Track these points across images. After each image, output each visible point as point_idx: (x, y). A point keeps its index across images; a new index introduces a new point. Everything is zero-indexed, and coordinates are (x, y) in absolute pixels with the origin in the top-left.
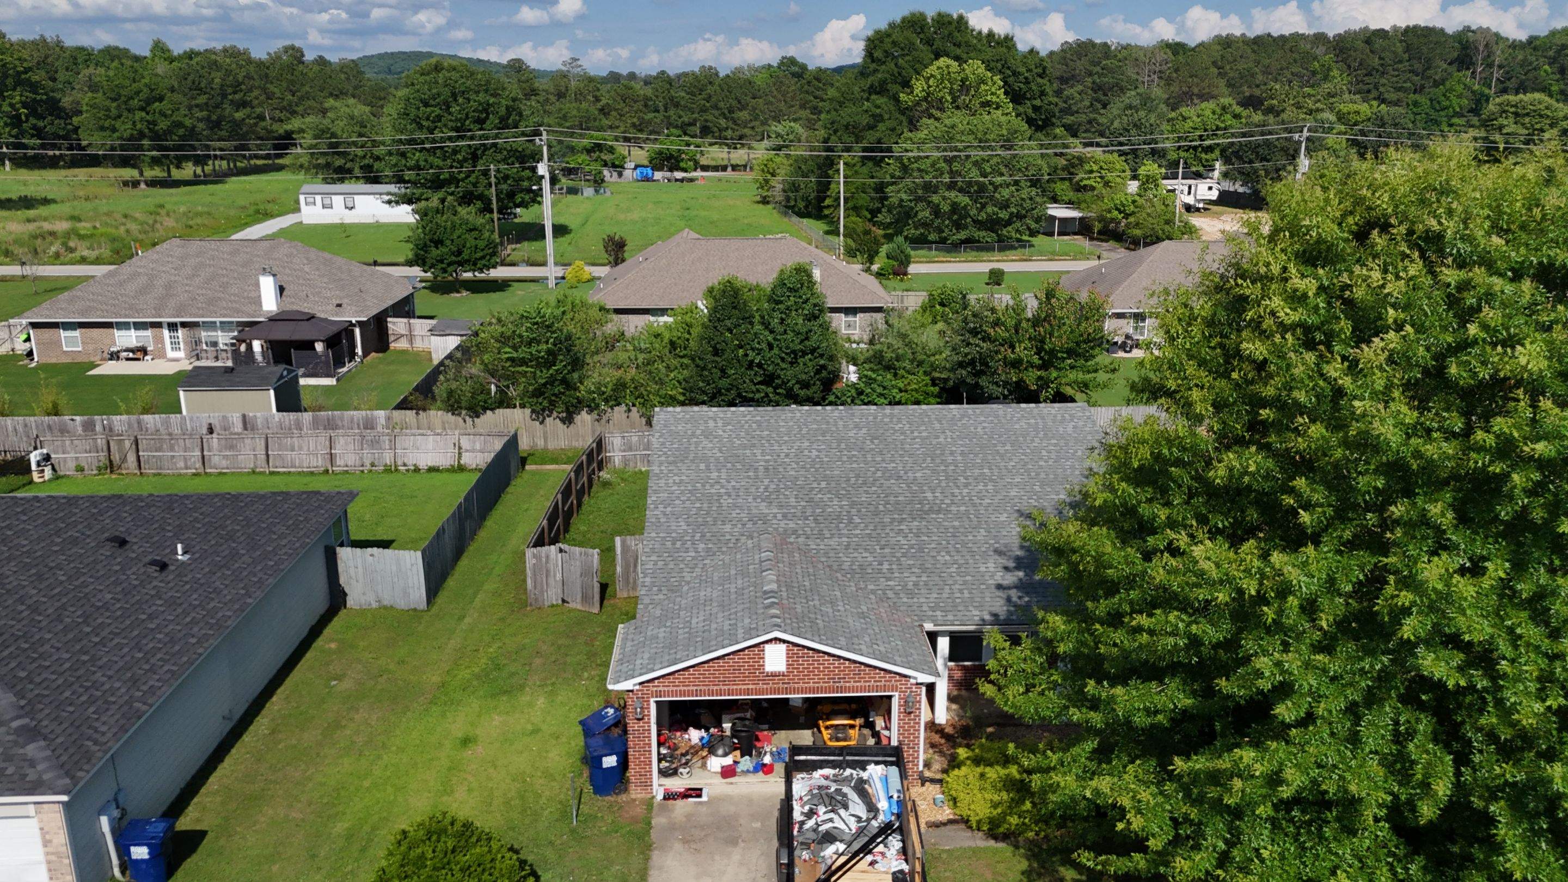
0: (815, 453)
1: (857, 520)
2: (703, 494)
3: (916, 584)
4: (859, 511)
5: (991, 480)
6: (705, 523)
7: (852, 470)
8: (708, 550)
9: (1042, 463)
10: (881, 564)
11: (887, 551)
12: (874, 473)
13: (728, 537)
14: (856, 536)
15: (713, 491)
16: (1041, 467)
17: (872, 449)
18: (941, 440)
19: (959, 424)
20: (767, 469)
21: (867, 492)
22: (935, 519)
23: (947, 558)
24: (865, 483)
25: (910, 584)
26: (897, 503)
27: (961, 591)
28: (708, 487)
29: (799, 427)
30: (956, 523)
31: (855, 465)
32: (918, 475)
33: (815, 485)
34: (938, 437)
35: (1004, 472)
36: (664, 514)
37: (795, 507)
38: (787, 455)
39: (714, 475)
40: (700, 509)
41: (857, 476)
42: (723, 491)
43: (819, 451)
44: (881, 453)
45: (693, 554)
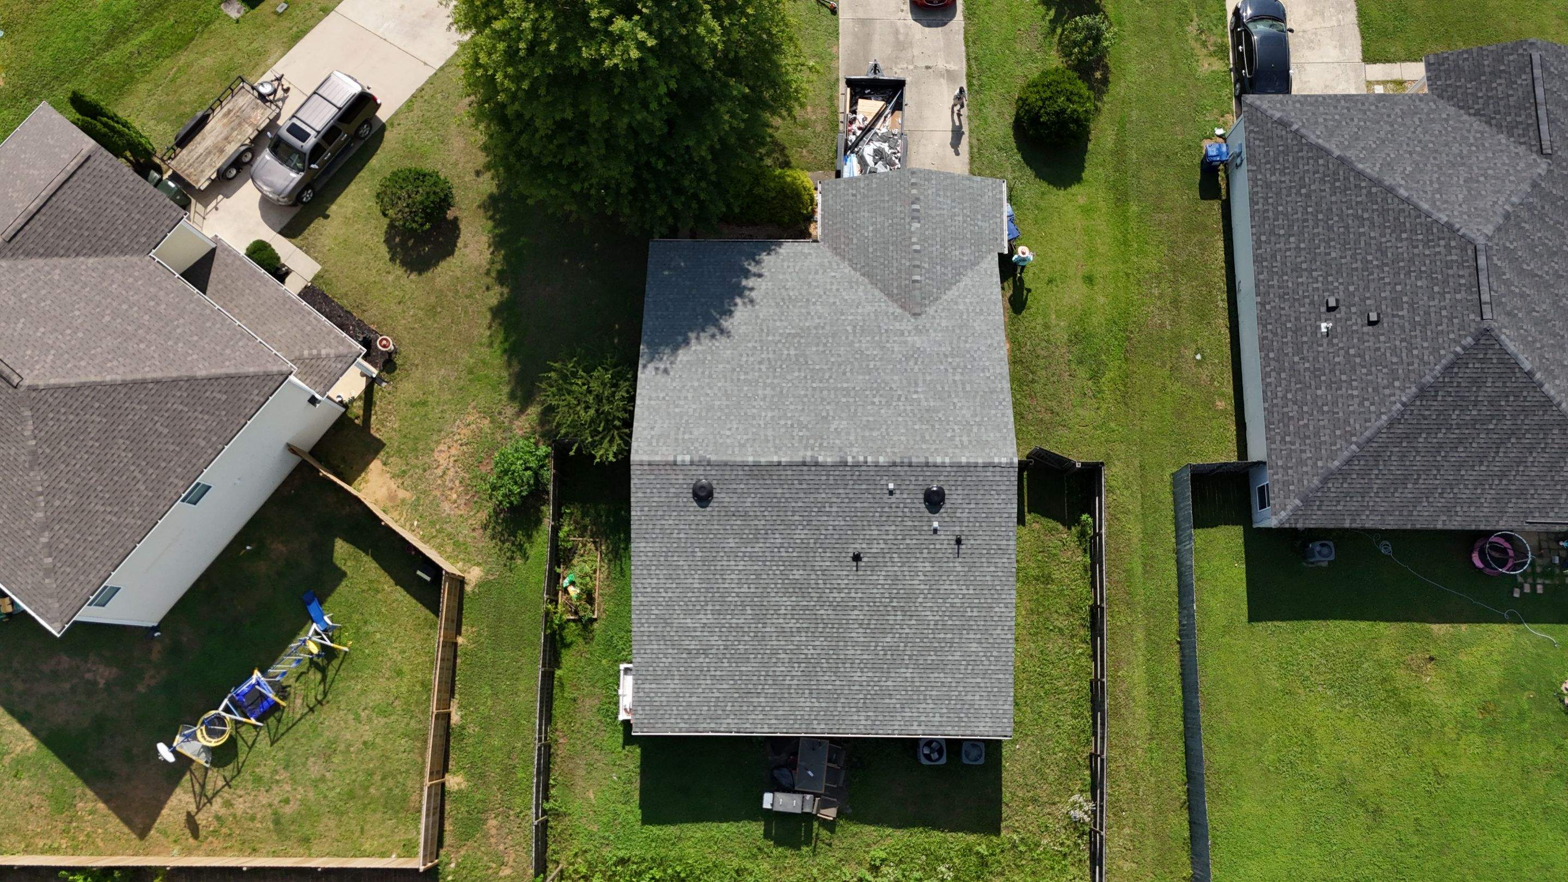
0: (876, 400)
1: (849, 328)
2: (964, 356)
3: (816, 273)
4: (847, 338)
5: (741, 367)
6: (961, 327)
7: (847, 381)
8: (956, 303)
9: (696, 384)
10: (838, 290)
11: (831, 300)
12: (830, 377)
13: (943, 314)
14: (852, 314)
15: (957, 360)
16: (698, 380)
17: (829, 403)
18: (770, 414)
19: (750, 436)
20: (916, 384)
21: (839, 355)
22: (793, 328)
23: (791, 294)
24: (840, 365)
25: (821, 272)
26: (817, 345)
27: (788, 267)
28: (962, 364)
29: (888, 434)
30: (778, 324)
31: (845, 385)
32: (796, 374)
33: (878, 364)
34: (773, 417)
35: (728, 374)
36: (992, 338)
37: (894, 341)
38: (899, 399)
39: (957, 378)
40: (966, 342)
41: (844, 373)
42: (950, 360)
43: (873, 403)
44: (823, 399)
45: (967, 300)
